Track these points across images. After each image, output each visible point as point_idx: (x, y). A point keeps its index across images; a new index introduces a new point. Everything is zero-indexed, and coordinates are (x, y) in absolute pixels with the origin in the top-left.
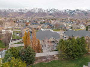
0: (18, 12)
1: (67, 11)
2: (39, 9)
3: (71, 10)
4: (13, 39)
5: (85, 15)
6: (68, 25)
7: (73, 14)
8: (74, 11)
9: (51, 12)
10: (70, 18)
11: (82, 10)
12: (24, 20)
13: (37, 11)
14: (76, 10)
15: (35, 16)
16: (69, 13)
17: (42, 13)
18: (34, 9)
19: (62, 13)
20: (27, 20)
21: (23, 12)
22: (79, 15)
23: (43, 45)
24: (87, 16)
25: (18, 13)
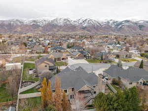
0: (32, 24)
1: (111, 22)
2: (65, 20)
3: (117, 22)
4: (24, 81)
5: (140, 29)
6: (112, 50)
7: (121, 27)
8: (121, 23)
9: (85, 25)
10: (115, 34)
11: (135, 21)
12: (41, 39)
13: (61, 23)
14: (125, 21)
15: (59, 30)
16: (113, 26)
17: (69, 27)
18: (56, 20)
19: (103, 27)
20: (45, 39)
21: (39, 24)
22: (129, 29)
23: (71, 96)
24: (143, 30)
25: (31, 26)
